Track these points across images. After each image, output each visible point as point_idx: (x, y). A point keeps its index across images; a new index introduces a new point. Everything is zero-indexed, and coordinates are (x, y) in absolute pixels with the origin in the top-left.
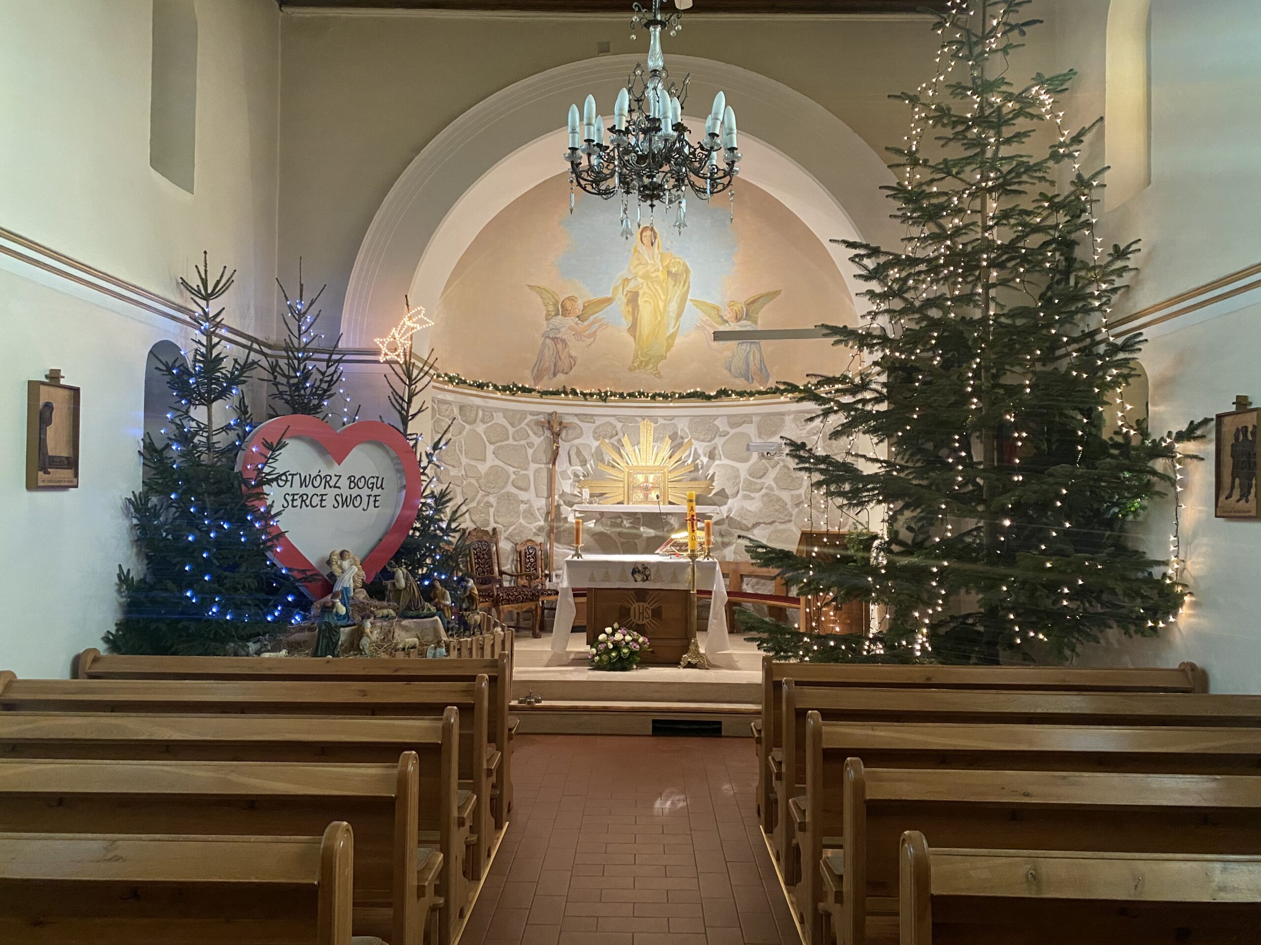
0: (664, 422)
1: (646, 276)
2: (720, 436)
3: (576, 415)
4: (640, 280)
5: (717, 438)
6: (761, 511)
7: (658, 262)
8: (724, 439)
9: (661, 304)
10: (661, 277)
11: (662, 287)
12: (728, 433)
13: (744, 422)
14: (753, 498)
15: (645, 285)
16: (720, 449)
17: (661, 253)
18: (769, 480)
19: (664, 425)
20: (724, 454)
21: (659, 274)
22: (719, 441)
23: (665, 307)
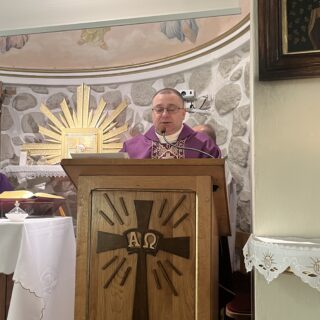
0: (110, 90)
3: (30, 86)
13: (177, 82)
19: (110, 93)
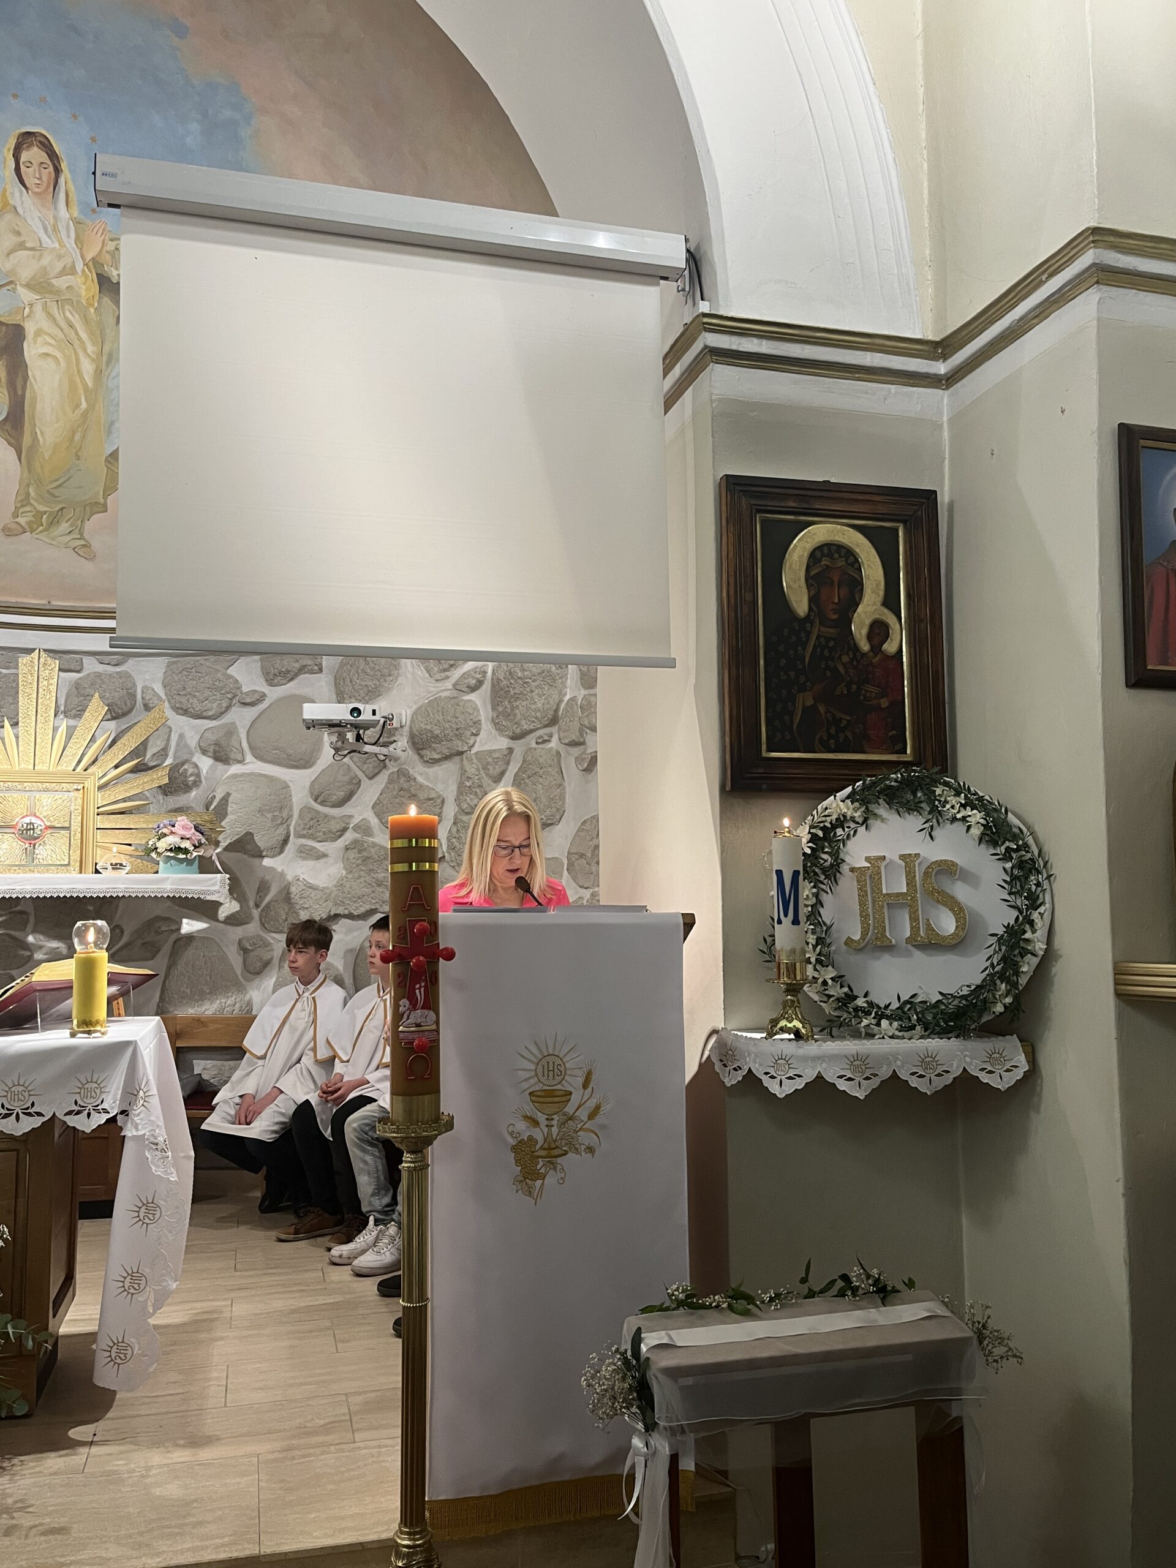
1: (41, 285)
2: (245, 704)
4: (25, 295)
5: (233, 708)
6: (340, 885)
7: (70, 243)
8: (251, 713)
9: (88, 368)
10: (83, 293)
11: (86, 320)
12: (263, 696)
13: (302, 670)
14: (325, 855)
15: (38, 308)
16: (243, 736)
17: (77, 222)
18: (361, 810)
20: (251, 748)
21: (77, 281)
22: (241, 718)
23: (98, 373)
